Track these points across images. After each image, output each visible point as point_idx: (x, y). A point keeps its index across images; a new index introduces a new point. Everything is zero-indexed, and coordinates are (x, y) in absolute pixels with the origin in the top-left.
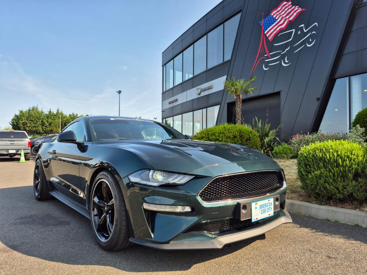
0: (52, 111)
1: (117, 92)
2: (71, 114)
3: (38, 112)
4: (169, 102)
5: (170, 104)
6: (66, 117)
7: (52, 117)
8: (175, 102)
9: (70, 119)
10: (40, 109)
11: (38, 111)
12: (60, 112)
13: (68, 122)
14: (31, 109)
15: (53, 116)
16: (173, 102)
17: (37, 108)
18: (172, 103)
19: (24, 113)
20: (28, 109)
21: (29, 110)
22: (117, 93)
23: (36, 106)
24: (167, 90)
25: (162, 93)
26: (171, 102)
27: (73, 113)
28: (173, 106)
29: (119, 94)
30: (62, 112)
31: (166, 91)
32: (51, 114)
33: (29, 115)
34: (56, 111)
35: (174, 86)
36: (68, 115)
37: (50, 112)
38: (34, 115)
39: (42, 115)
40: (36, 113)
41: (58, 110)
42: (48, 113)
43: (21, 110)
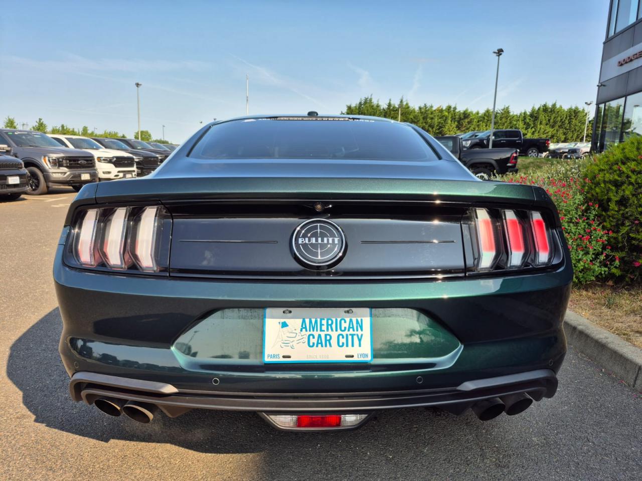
0: (392, 103)
1: (494, 52)
2: (422, 106)
3: (373, 106)
4: (619, 62)
5: (622, 65)
6: (414, 111)
7: (392, 112)
8: (637, 58)
9: (420, 114)
10: (375, 102)
11: (372, 104)
12: (405, 103)
13: (416, 121)
14: (363, 102)
15: (394, 111)
16: (631, 60)
17: (371, 100)
18: (626, 63)
19: (352, 110)
20: (358, 103)
21: (360, 103)
22: (495, 54)
23: (370, 98)
24: (618, 30)
25: (604, 40)
26: (624, 60)
27: (425, 104)
28: (629, 70)
29: (498, 57)
30: (407, 104)
31: (616, 35)
32: (391, 108)
33: (359, 111)
34: (399, 103)
35: (639, 18)
36: (417, 109)
37: (389, 105)
38: (366, 112)
39: (376, 111)
40: (369, 108)
41: (401, 101)
42: (387, 106)
43: (349, 105)
